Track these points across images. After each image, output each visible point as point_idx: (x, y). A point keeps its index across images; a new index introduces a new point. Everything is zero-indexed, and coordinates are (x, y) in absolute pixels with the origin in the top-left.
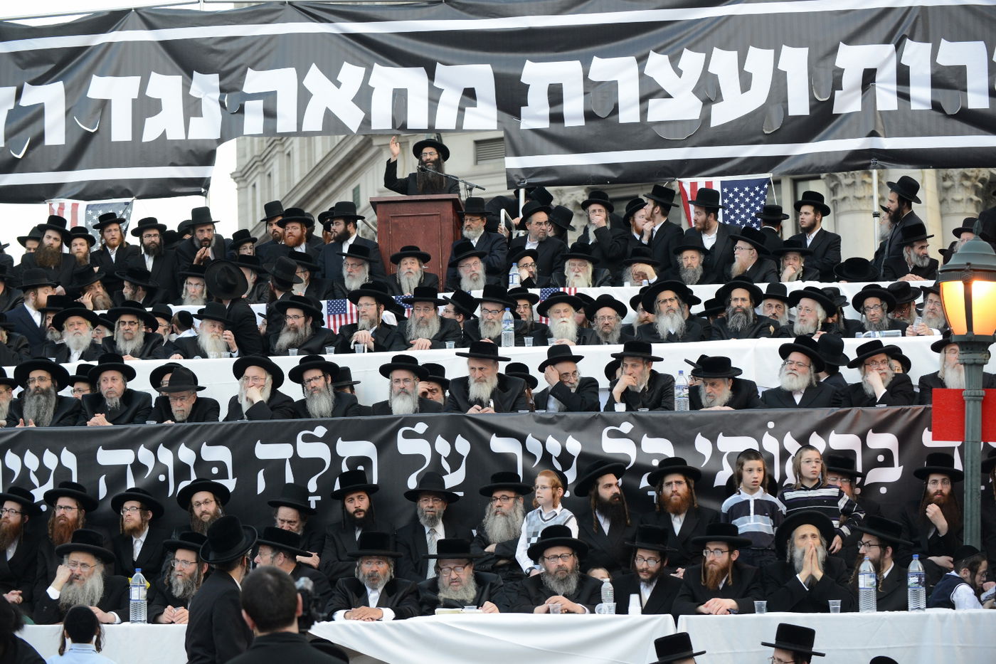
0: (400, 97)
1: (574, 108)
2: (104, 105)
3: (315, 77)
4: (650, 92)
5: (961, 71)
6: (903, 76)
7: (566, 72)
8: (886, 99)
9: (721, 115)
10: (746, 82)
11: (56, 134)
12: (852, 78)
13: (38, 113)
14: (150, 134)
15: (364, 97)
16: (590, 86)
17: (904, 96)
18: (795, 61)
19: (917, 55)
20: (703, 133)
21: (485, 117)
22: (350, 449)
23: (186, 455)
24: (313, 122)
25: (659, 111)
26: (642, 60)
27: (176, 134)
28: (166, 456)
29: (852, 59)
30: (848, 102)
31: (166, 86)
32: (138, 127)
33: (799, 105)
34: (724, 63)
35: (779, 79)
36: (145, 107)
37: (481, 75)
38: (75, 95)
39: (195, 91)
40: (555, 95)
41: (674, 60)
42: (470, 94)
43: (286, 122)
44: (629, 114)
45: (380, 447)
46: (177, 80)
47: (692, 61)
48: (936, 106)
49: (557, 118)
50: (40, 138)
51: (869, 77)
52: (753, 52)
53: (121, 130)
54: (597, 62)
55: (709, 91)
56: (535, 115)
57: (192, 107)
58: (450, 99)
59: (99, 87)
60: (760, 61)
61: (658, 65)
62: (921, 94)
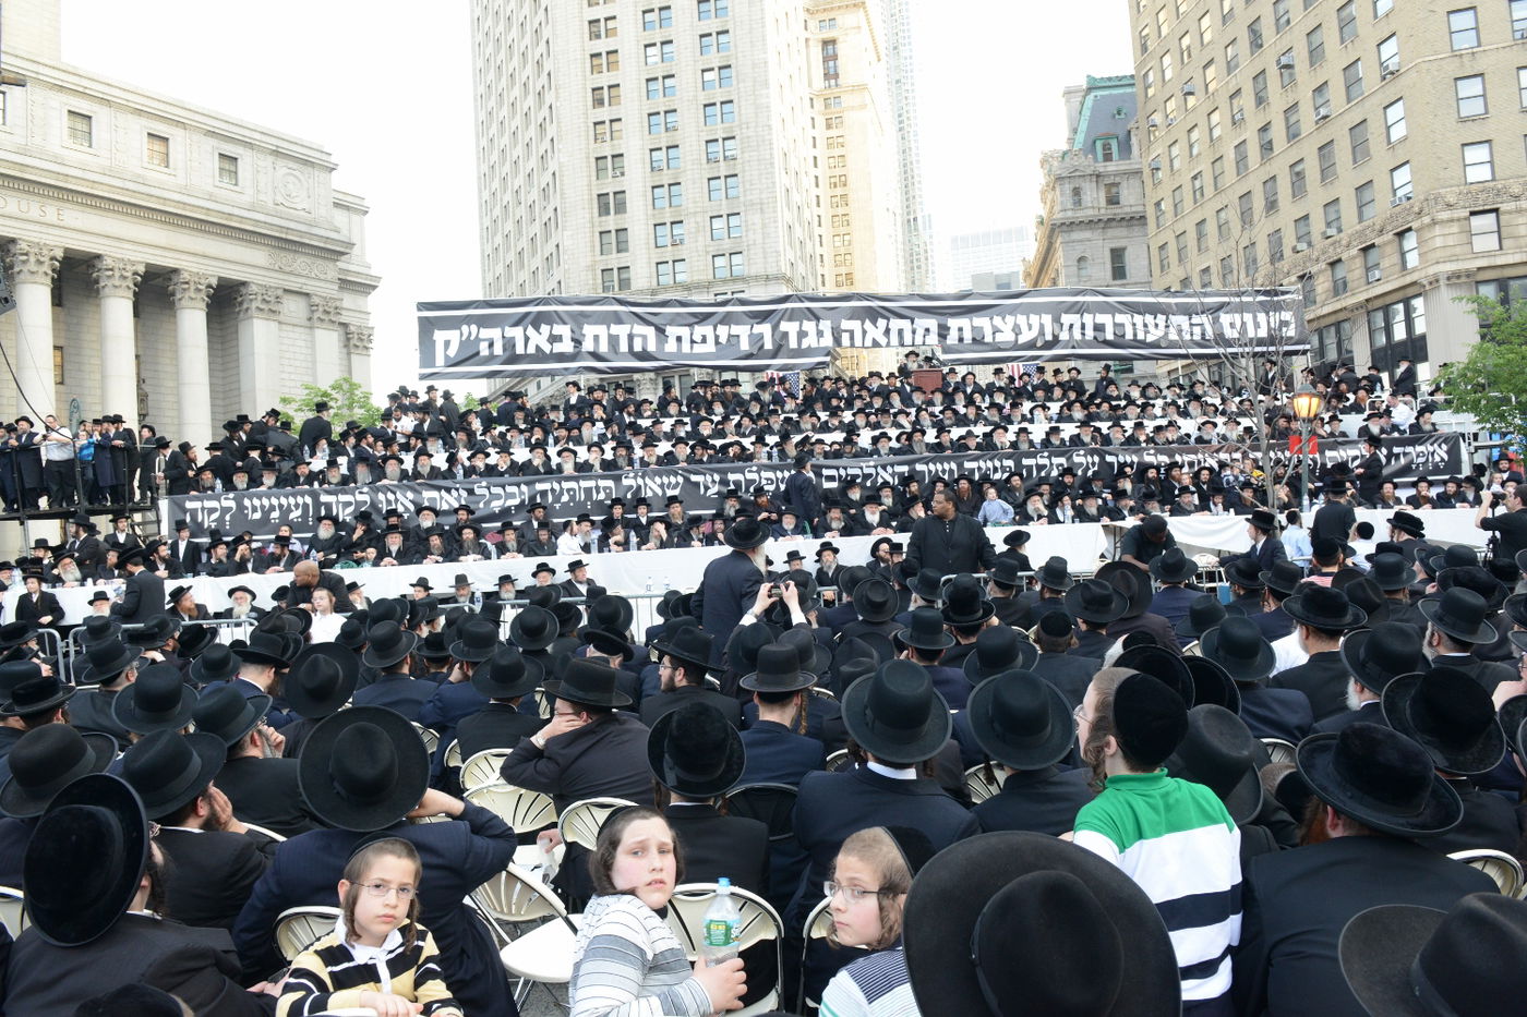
0: (900, 332)
1: (968, 336)
2: (785, 335)
3: (868, 324)
4: (996, 331)
5: (1103, 325)
6: (1083, 327)
7: (964, 322)
8: (1077, 335)
9: (1022, 339)
10: (1030, 327)
11: (768, 346)
12: (1066, 327)
13: (761, 337)
14: (804, 346)
15: (887, 332)
16: (973, 328)
17: (1083, 334)
18: (1047, 319)
19: (1088, 319)
20: (1016, 346)
21: (933, 339)
22: (1056, 461)
23: (998, 464)
24: (868, 343)
25: (1000, 338)
26: (991, 319)
27: (814, 345)
28: (990, 464)
29: (1066, 319)
30: (1064, 336)
31: (809, 326)
32: (799, 343)
33: (1049, 337)
34: (1021, 320)
35: (1042, 327)
36: (802, 335)
37: (932, 323)
38: (775, 328)
39: (821, 327)
40: (960, 329)
41: (1003, 319)
42: (927, 330)
43: (858, 342)
44: (988, 339)
45: (1067, 460)
46: (813, 323)
47: (1010, 319)
48: (1095, 338)
49: (961, 340)
50: (762, 346)
51: (1071, 326)
52: (1032, 316)
53: (793, 344)
54: (974, 319)
55: (1017, 330)
56: (952, 339)
57: (820, 334)
58: (920, 332)
59: (784, 326)
60: (1034, 319)
61: (997, 320)
62: (1090, 334)
